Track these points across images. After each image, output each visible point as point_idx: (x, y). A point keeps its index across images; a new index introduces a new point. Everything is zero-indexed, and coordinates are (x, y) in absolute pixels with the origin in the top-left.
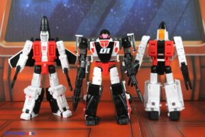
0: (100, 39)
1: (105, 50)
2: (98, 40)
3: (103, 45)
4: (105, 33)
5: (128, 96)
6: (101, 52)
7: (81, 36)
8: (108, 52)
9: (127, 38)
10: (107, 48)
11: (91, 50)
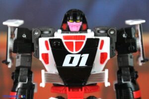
0: (63, 31)
1: (77, 58)
2: (59, 35)
3: (70, 45)
4: (75, 20)
6: (66, 63)
7: (19, 23)
8: (83, 64)
9: (129, 29)
10: (82, 53)
11: (41, 58)
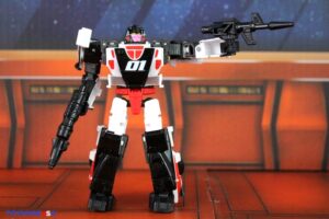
1: (137, 63)
5: (177, 157)
8: (142, 68)
10: (141, 60)
11: (108, 64)
